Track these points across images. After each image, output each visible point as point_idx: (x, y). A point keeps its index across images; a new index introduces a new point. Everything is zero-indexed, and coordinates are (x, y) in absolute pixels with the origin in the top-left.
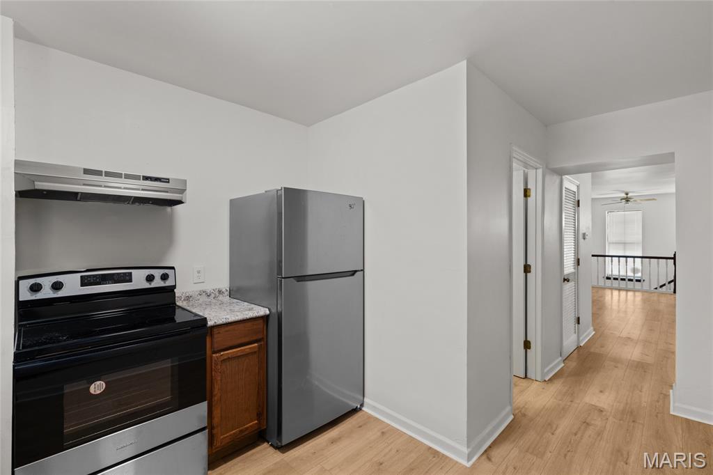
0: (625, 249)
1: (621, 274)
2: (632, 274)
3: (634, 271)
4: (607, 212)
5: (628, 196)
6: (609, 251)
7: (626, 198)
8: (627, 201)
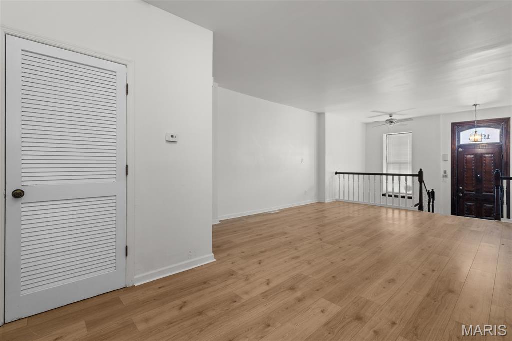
0: (400, 169)
1: (395, 191)
2: (405, 192)
3: (407, 188)
4: (385, 135)
5: (392, 118)
6: (387, 171)
7: (390, 120)
8: (391, 122)
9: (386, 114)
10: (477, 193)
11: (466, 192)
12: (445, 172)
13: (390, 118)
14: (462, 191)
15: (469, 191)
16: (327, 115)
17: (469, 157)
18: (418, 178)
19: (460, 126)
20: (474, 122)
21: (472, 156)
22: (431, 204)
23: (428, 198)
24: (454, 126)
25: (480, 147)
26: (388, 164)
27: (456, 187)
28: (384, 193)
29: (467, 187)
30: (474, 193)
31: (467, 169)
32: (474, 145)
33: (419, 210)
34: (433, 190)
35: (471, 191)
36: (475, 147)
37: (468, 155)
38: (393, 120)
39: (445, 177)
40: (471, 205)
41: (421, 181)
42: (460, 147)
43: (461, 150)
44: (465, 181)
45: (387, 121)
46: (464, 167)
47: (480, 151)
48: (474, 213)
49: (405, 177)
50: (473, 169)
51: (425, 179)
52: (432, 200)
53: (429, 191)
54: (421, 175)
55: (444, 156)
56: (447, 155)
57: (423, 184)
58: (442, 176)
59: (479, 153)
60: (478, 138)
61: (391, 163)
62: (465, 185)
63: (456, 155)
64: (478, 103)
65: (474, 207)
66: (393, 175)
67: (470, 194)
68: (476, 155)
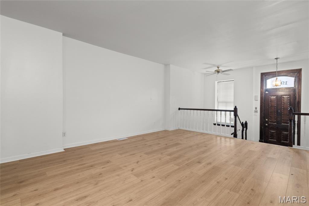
0: (226, 106)
2: (229, 122)
3: (230, 120)
4: (216, 82)
5: (219, 69)
6: (218, 107)
7: (217, 70)
8: (219, 72)
9: (214, 65)
10: (277, 123)
11: (270, 123)
12: (256, 108)
13: (218, 69)
14: (267, 122)
15: (272, 122)
16: (171, 66)
17: (272, 97)
18: (233, 112)
19: (267, 75)
20: (275, 72)
21: (275, 97)
22: (244, 132)
23: (242, 128)
24: (263, 75)
25: (280, 90)
26: (218, 102)
27: (263, 119)
28: (215, 123)
29: (271, 119)
30: (275, 123)
31: (271, 106)
32: (276, 89)
33: (234, 137)
34: (246, 121)
35: (274, 122)
36: (277, 91)
37: (272, 96)
38: (219, 70)
39: (256, 112)
40: (273, 132)
41: (236, 115)
42: (267, 90)
43: (267, 92)
44: (270, 115)
45: (215, 71)
46: (269, 105)
47: (280, 93)
48: (275, 138)
49: (229, 112)
50: (275, 106)
51: (238, 113)
52: (245, 129)
53: (243, 122)
54: (235, 110)
55: (256, 97)
56: (258, 96)
57: (237, 117)
58: (254, 111)
59: (280, 95)
60: (278, 83)
61: (220, 102)
62: (270, 117)
63: (264, 96)
64: (278, 57)
65: (275, 134)
66: (221, 111)
67: (273, 124)
68: (277, 96)
